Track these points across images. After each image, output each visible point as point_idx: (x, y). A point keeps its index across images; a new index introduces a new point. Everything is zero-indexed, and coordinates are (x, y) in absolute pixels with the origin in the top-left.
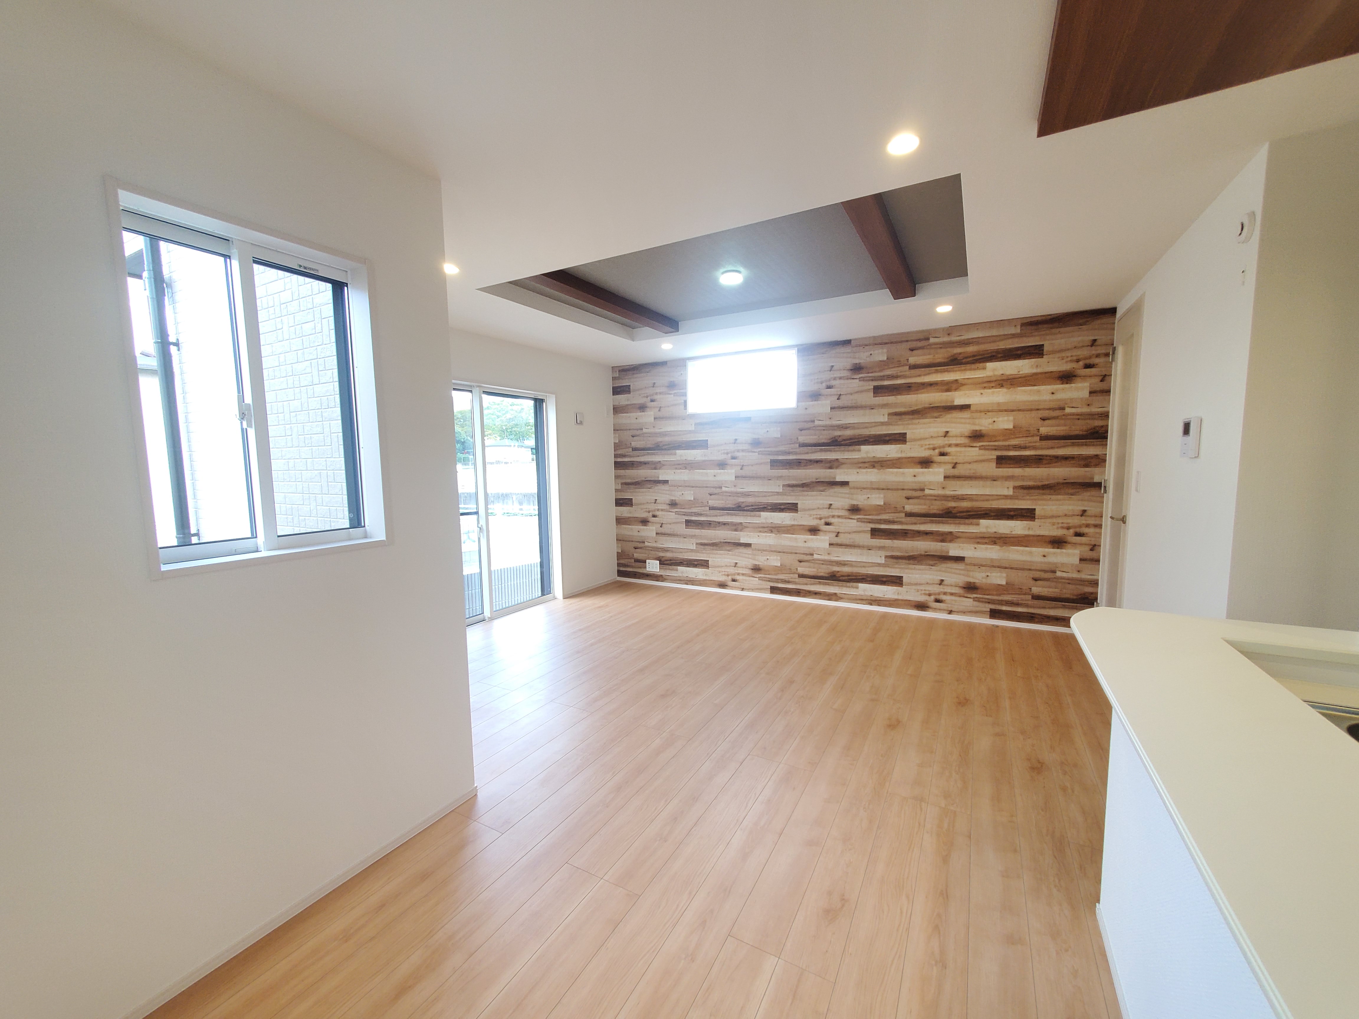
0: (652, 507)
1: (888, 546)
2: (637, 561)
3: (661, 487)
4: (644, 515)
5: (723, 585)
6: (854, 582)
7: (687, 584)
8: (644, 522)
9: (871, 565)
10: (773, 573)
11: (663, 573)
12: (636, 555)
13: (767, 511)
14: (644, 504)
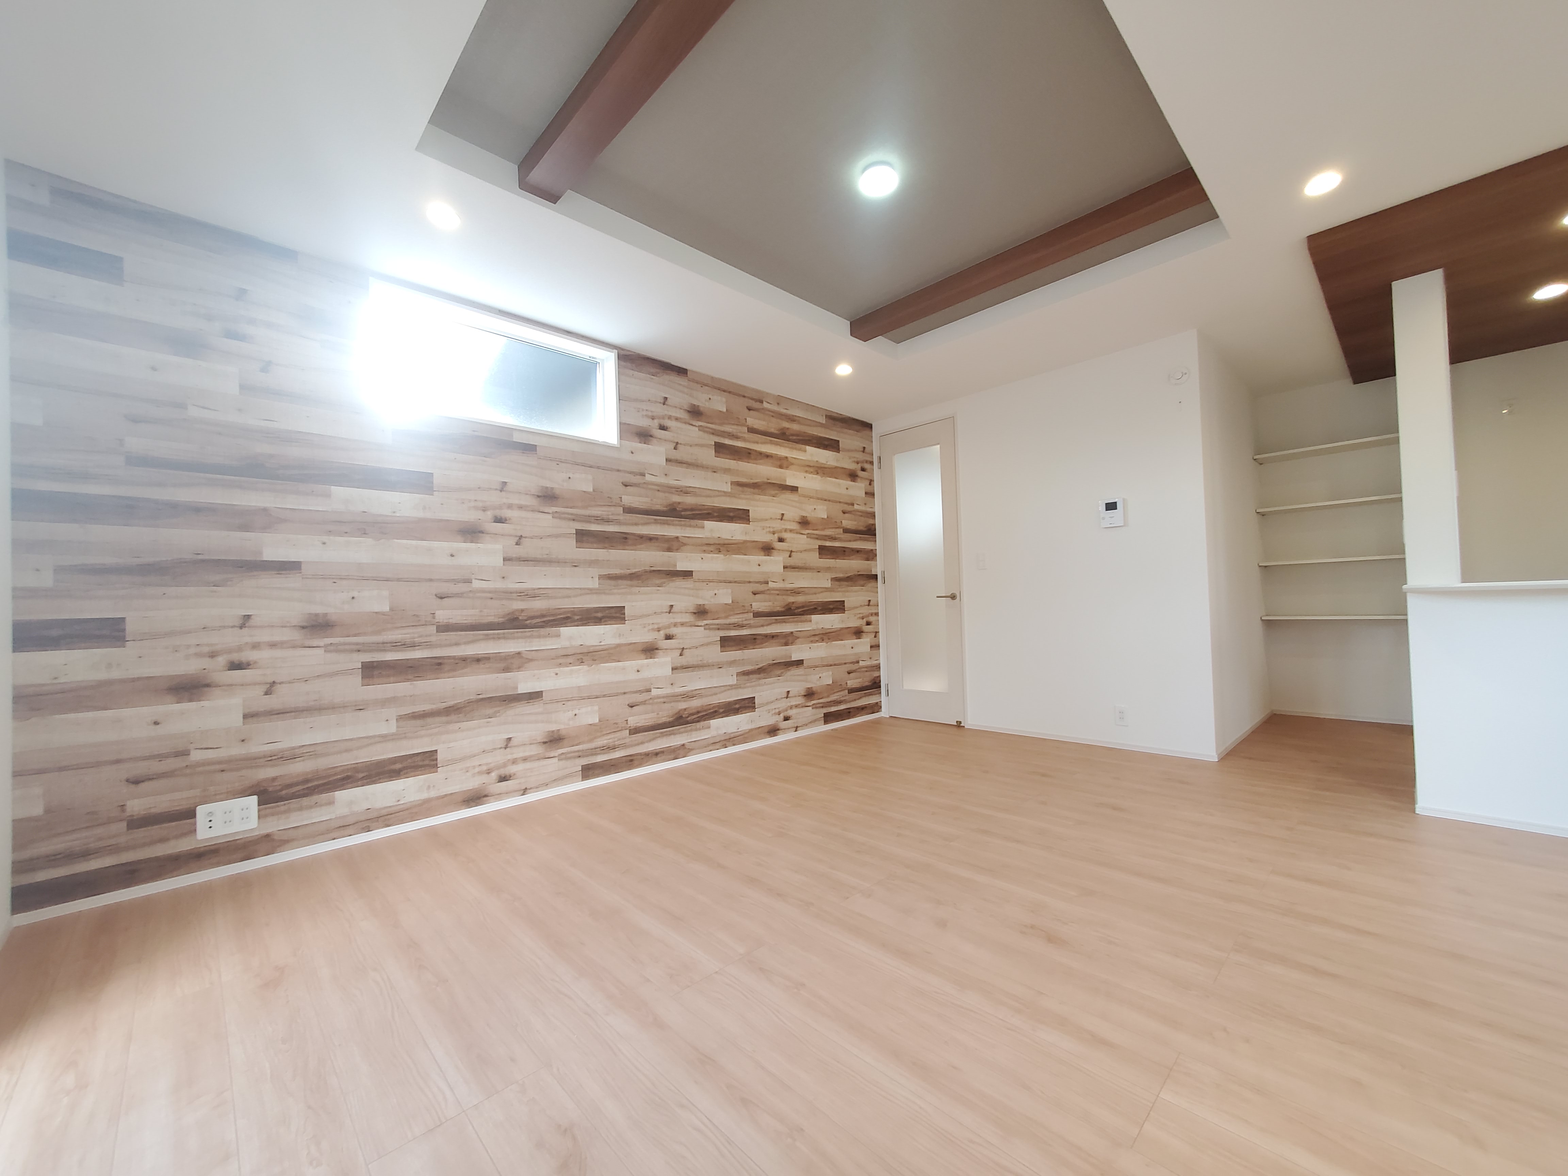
0: (231, 638)
1: (738, 659)
2: (144, 821)
3: (269, 580)
5: (475, 798)
6: (705, 720)
8: (189, 688)
9: (723, 689)
11: (275, 825)
12: (141, 805)
13: (573, 624)
14: (186, 632)
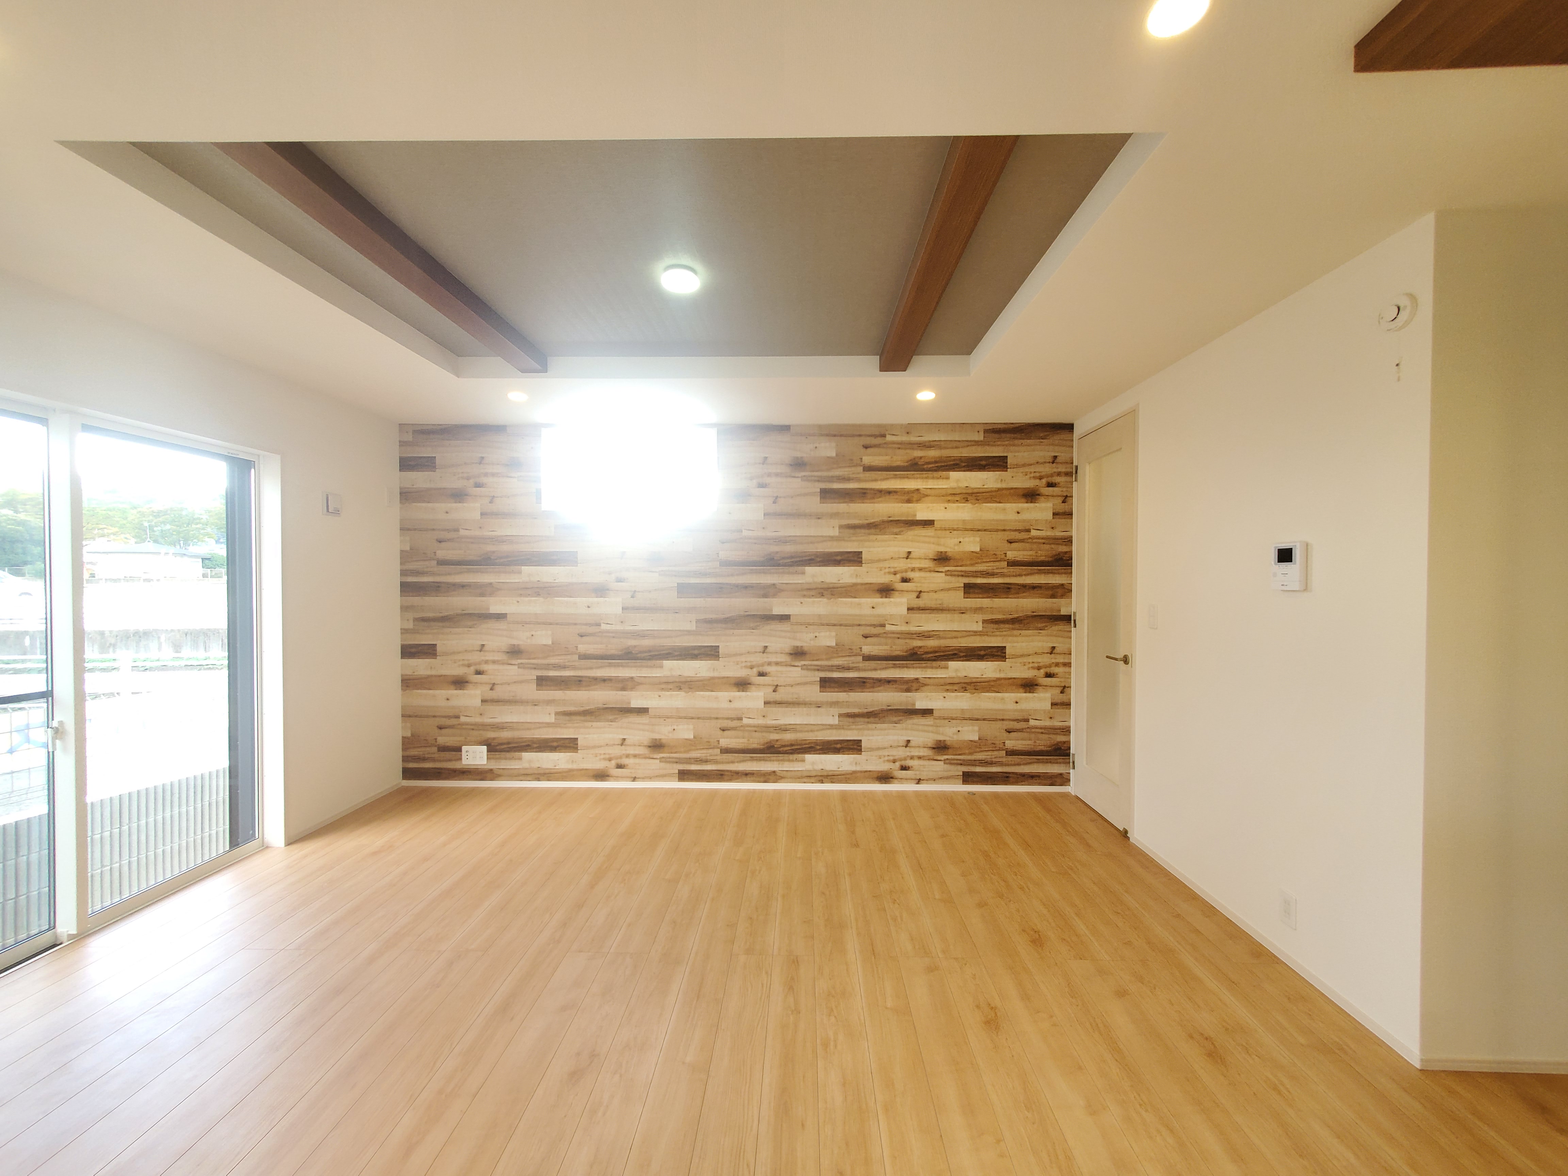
0: (475, 657)
1: (842, 700)
2: (443, 749)
3: (492, 625)
4: (456, 671)
5: (601, 776)
6: (799, 753)
7: (539, 780)
8: (460, 683)
9: (821, 727)
10: (682, 750)
11: (493, 765)
12: (442, 740)
14: (459, 653)
